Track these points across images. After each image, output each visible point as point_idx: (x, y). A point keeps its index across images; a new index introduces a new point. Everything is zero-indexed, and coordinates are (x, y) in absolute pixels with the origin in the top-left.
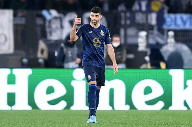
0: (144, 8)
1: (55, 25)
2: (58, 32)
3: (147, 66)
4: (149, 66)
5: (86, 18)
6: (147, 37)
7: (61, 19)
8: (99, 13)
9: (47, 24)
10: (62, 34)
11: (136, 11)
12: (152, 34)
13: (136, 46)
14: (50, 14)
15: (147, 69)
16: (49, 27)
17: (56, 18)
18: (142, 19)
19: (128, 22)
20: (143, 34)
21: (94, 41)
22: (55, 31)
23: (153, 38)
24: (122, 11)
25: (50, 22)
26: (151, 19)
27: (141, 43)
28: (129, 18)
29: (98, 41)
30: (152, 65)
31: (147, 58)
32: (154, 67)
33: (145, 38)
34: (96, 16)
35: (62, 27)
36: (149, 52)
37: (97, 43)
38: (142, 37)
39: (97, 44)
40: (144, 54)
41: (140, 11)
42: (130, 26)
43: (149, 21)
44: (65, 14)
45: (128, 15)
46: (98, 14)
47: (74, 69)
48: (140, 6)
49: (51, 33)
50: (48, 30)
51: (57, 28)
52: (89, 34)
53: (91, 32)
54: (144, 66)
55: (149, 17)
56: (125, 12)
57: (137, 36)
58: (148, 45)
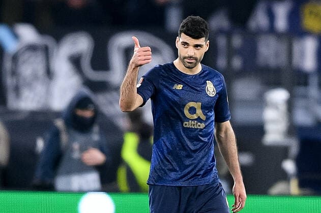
0: (281, 23)
1: (31, 67)
2: (40, 88)
3: (289, 189)
4: (294, 186)
5: (119, 48)
6: (290, 105)
7: (47, 52)
8: (203, 39)
9: (8, 65)
10: (48, 93)
11: (259, 32)
12: (305, 97)
13: (259, 130)
14: (16, 36)
15: (288, 195)
16: (14, 73)
17: (32, 48)
18: (277, 55)
19: (237, 63)
20: (279, 96)
21: (186, 112)
22: (29, 85)
23: (307, 109)
24: (221, 31)
25: (15, 58)
26: (302, 54)
27: (274, 121)
28: (239, 52)
29: (199, 112)
30: (302, 185)
31: (289, 166)
32: (308, 191)
33: (283, 108)
34: (196, 46)
35: (49, 73)
36: (294, 146)
37: (195, 117)
38: (275, 106)
39: (196, 119)
40: (282, 152)
41: (272, 30)
42: (242, 73)
43: (296, 60)
44: (58, 38)
45: (237, 41)
46: (202, 41)
47: (82, 192)
48: (271, 16)
49: (17, 90)
50: (9, 81)
51: (35, 77)
52: (174, 92)
53: (180, 87)
54: (279, 188)
55: (296, 47)
56: (229, 35)
57: (260, 102)
58: (293, 130)
